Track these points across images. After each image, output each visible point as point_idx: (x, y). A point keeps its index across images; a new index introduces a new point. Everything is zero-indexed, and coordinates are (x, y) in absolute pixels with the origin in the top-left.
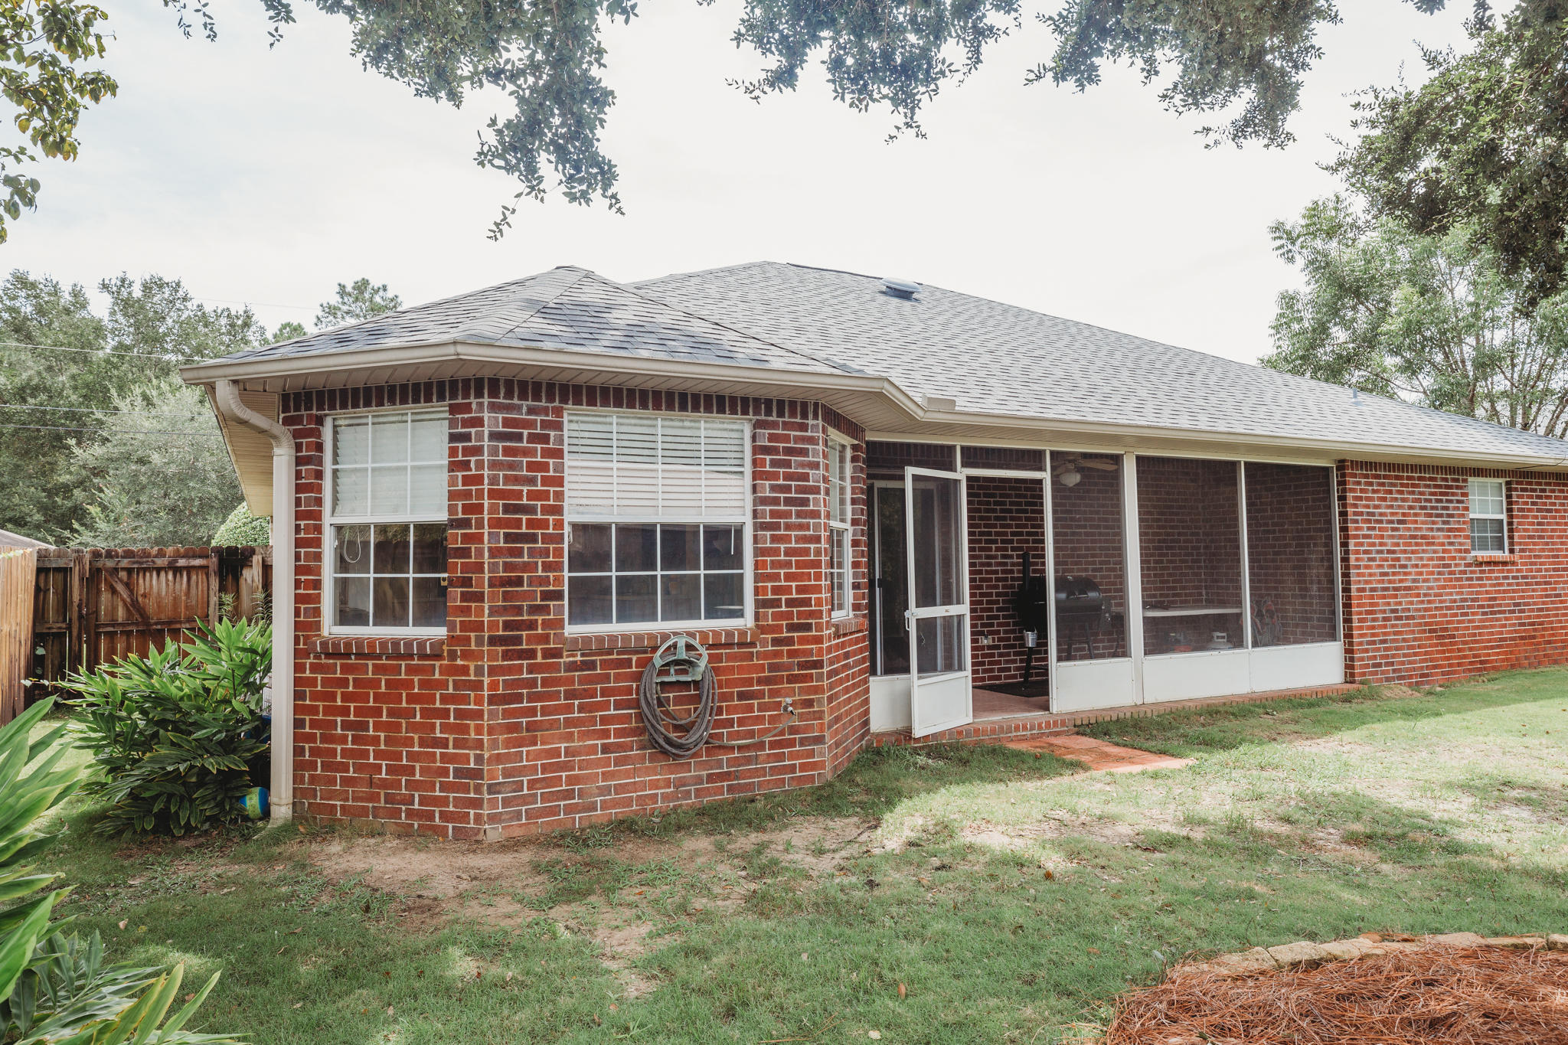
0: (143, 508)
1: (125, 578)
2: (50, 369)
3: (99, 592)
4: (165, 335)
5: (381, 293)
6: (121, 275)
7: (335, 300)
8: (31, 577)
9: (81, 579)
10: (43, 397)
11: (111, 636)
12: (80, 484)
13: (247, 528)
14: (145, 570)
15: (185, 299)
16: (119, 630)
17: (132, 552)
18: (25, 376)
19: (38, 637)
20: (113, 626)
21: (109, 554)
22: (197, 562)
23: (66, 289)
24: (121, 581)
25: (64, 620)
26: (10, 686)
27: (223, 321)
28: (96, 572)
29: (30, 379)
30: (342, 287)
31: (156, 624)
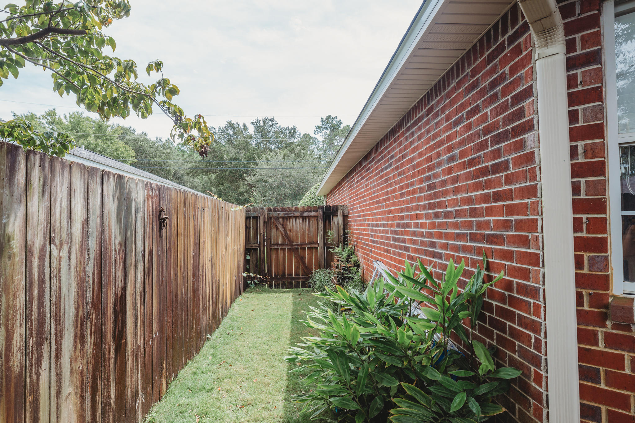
0: (267, 198)
1: (282, 222)
2: (238, 152)
3: (271, 229)
4: (271, 138)
5: (335, 119)
6: (257, 118)
7: (320, 124)
8: (244, 221)
9: (264, 222)
10: (236, 161)
11: (276, 250)
12: (246, 192)
13: (311, 202)
14: (290, 218)
15: (276, 124)
16: (280, 248)
17: (284, 209)
18: (231, 155)
19: (248, 251)
20: (277, 245)
21: (275, 210)
22: (313, 214)
23: (241, 125)
24: (280, 223)
25: (257, 243)
26: (238, 276)
27: (287, 131)
28: (270, 218)
29: (233, 156)
30: (322, 119)
31: (296, 245)
